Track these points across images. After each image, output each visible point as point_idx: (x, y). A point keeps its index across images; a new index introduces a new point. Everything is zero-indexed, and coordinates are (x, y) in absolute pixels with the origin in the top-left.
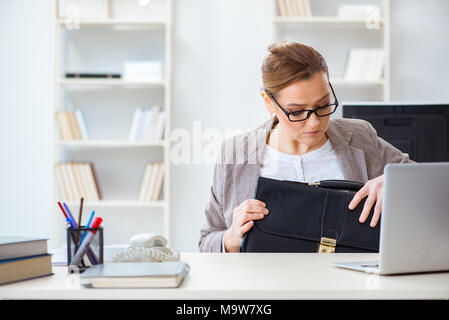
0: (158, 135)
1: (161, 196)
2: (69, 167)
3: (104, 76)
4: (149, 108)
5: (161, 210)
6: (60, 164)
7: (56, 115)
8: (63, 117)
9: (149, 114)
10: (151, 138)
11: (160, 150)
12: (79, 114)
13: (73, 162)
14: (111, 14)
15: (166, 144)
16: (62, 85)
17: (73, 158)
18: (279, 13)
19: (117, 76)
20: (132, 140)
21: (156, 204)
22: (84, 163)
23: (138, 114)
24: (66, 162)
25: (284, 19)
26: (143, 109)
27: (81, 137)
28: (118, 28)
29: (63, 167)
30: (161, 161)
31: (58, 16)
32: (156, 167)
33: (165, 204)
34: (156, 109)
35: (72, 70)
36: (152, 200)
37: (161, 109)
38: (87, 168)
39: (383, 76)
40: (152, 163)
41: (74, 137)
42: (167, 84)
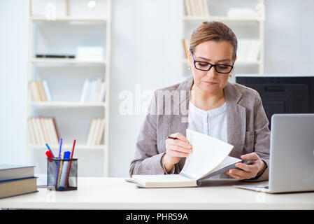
0: (101, 98)
1: (102, 142)
2: (38, 121)
3: (63, 57)
4: (95, 80)
5: (102, 151)
6: (31, 118)
7: (29, 84)
8: (34, 86)
9: (94, 84)
10: (95, 101)
11: (102, 109)
12: (45, 84)
13: (40, 117)
14: (68, 13)
15: (106, 105)
16: (33, 63)
17: (41, 114)
18: (186, 14)
19: (72, 57)
20: (82, 102)
21: (99, 147)
22: (48, 118)
23: (87, 83)
24: (36, 117)
25: (190, 17)
26: (91, 81)
27: (46, 100)
28: (73, 23)
29: (34, 120)
30: (102, 117)
31: (31, 14)
32: (99, 121)
33: (105, 147)
34: (99, 80)
35: (40, 53)
36: (96, 144)
37: (103, 81)
38: (51, 122)
39: (259, 58)
40: (97, 118)
41: (41, 99)
42: (107, 62)
